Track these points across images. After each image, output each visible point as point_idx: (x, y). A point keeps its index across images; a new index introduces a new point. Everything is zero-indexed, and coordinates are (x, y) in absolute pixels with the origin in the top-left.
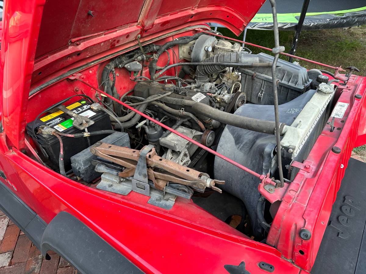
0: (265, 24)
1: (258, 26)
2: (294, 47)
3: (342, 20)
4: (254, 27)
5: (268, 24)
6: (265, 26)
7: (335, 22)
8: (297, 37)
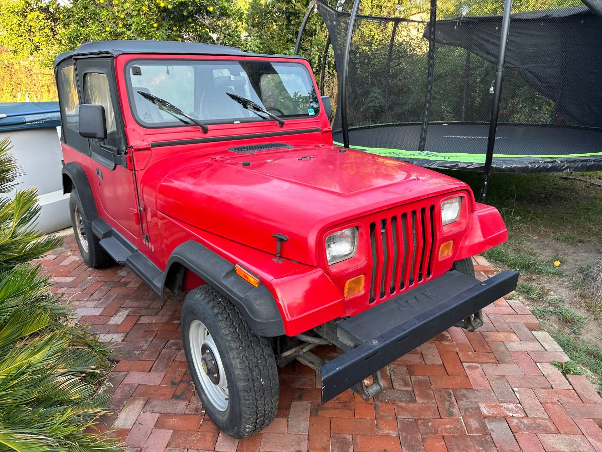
0: (446, 162)
1: (438, 164)
2: (483, 191)
3: (546, 164)
4: (432, 165)
5: (449, 163)
6: (446, 165)
7: (535, 166)
8: (486, 180)
